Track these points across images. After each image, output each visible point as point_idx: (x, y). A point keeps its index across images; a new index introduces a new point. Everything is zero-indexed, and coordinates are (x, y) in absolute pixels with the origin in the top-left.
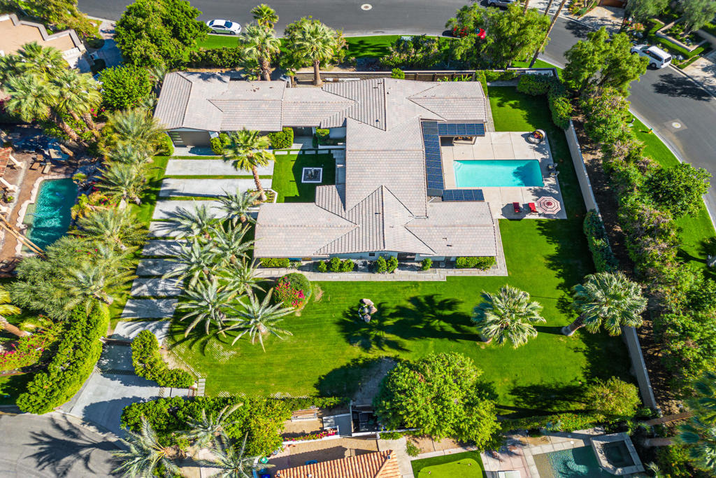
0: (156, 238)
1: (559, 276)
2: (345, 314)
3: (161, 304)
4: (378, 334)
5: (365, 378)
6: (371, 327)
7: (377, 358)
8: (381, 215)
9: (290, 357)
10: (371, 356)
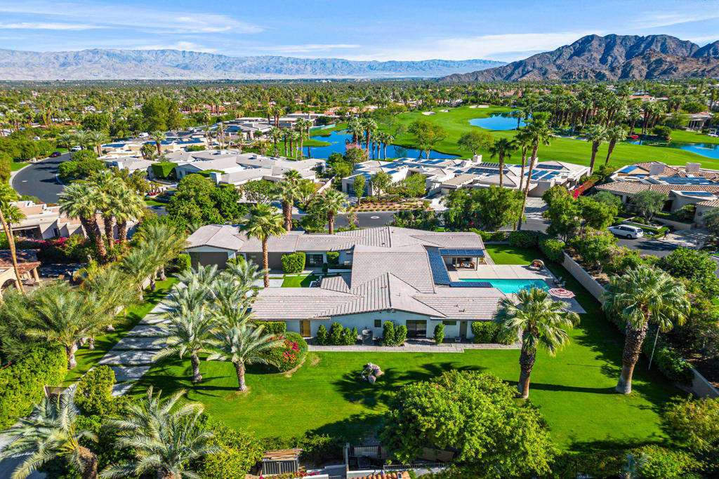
0: (148, 324)
1: (595, 350)
2: (345, 376)
3: (129, 371)
4: (385, 393)
5: (367, 433)
6: (376, 388)
7: (384, 414)
8: (387, 289)
9: (271, 414)
10: (375, 412)
